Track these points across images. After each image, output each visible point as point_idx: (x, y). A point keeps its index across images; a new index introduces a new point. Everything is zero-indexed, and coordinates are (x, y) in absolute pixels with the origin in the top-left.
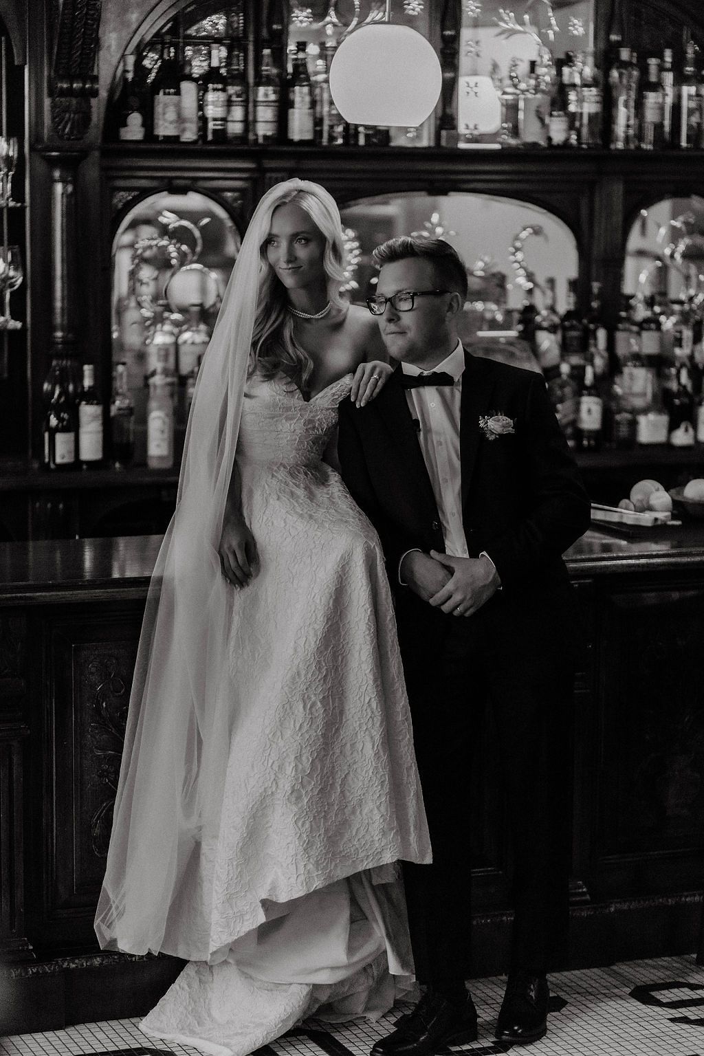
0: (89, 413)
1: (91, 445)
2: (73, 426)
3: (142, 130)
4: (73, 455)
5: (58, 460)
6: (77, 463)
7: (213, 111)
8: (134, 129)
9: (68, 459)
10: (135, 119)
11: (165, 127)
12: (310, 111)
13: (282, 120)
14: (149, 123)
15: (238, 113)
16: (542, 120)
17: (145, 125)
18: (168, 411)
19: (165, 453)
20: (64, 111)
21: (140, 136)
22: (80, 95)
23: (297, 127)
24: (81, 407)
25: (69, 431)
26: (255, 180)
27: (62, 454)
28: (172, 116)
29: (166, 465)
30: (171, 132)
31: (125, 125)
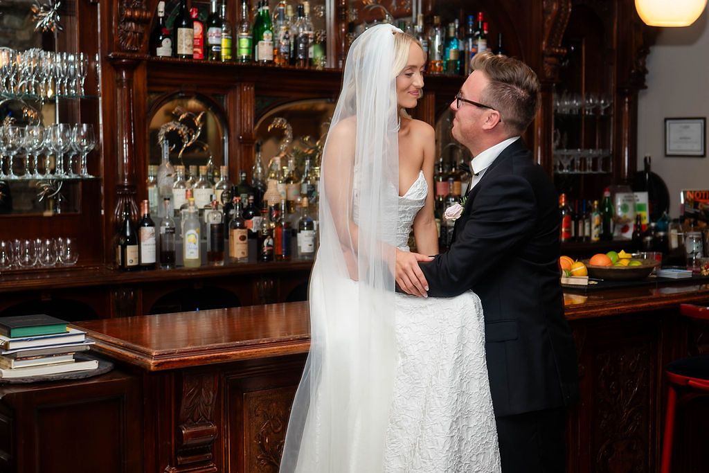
0: (147, 231)
1: (148, 256)
2: (136, 240)
3: (171, 50)
4: (137, 259)
5: (129, 264)
6: (140, 267)
7: (212, 40)
8: (164, 51)
9: (135, 263)
10: (166, 43)
11: (184, 49)
12: (272, 42)
13: (252, 48)
14: (174, 47)
15: (225, 43)
17: (172, 47)
18: (198, 229)
19: (197, 257)
20: (127, 32)
21: (169, 54)
22: (138, 21)
23: (264, 52)
24: (142, 228)
25: (135, 244)
26: (235, 87)
27: (131, 259)
28: (189, 42)
29: (198, 265)
30: (189, 52)
31: (160, 45)
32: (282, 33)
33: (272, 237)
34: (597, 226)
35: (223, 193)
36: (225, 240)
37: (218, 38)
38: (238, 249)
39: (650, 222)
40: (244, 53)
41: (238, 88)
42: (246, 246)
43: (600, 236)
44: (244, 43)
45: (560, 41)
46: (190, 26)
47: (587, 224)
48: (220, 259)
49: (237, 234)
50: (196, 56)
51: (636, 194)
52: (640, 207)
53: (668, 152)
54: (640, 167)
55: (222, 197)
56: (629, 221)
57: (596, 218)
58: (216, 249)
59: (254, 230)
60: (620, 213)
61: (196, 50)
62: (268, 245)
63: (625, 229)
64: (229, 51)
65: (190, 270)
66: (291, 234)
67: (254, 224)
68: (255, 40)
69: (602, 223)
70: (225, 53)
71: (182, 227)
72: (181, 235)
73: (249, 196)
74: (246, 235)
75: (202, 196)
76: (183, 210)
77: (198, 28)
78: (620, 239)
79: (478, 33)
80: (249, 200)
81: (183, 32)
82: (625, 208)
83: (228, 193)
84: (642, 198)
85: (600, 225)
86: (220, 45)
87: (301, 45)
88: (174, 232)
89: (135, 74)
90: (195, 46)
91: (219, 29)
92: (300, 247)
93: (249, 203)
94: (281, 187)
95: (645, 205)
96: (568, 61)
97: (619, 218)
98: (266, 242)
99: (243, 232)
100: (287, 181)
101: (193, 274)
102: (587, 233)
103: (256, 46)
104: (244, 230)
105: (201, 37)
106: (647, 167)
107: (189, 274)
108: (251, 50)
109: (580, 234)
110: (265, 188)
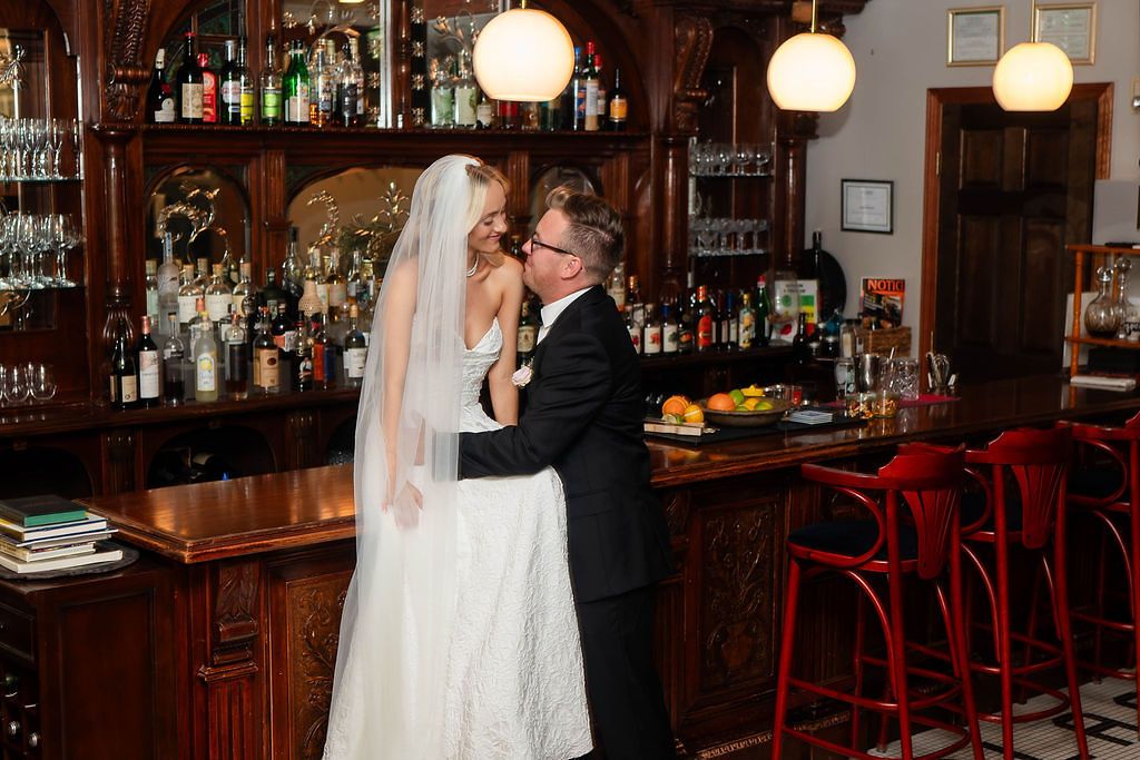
0: (148, 357)
1: (150, 389)
2: (134, 368)
3: (173, 113)
4: (136, 394)
5: (124, 400)
6: (140, 402)
7: (229, 98)
8: (164, 114)
9: (133, 399)
10: (168, 104)
11: (191, 111)
12: (308, 98)
13: (281, 106)
14: (178, 108)
15: (245, 99)
16: (473, 107)
17: (175, 109)
18: (214, 353)
19: (213, 389)
20: (117, 96)
21: (171, 118)
22: (132, 82)
23: (298, 111)
24: (142, 353)
25: (132, 374)
26: (258, 156)
27: (128, 394)
28: (198, 101)
29: (214, 398)
30: (198, 115)
31: (160, 109)
32: (321, 82)
33: (310, 359)
34: (747, 329)
35: (244, 300)
36: (249, 363)
37: (236, 94)
38: (266, 375)
39: (819, 322)
40: (270, 112)
41: (262, 159)
42: (276, 371)
43: (751, 341)
44: (271, 100)
45: (698, 80)
46: (198, 79)
47: (733, 326)
48: (242, 390)
49: (265, 355)
50: (207, 119)
51: (800, 282)
52: (807, 300)
53: (846, 226)
54: (809, 244)
55: (243, 305)
56: (791, 319)
57: (746, 317)
58: (237, 378)
59: (286, 349)
60: (779, 307)
61: (206, 110)
62: (305, 370)
63: (787, 329)
64: (250, 110)
65: (204, 406)
66: (335, 353)
67: (286, 340)
68: (285, 93)
69: (753, 324)
70: (244, 113)
71: (192, 348)
72: (192, 359)
73: (278, 304)
74: (276, 357)
75: (218, 305)
76: (193, 326)
77: (209, 80)
78: (778, 344)
79: (587, 70)
80: (279, 309)
81: (189, 88)
82: (786, 300)
83: (250, 299)
84: (811, 287)
85: (750, 326)
86: (239, 104)
87: (347, 99)
88: (182, 357)
89: (127, 148)
90: (205, 105)
91: (237, 83)
92: (347, 370)
93: (279, 314)
94: (322, 289)
95: (812, 297)
96: (713, 98)
97: (778, 316)
98: (302, 365)
99: (273, 353)
100: (330, 280)
101: (208, 411)
102: (733, 338)
103: (287, 102)
104: (273, 351)
105: (213, 92)
106: (817, 245)
107: (203, 411)
108: (280, 110)
109: (724, 340)
110: (301, 291)
